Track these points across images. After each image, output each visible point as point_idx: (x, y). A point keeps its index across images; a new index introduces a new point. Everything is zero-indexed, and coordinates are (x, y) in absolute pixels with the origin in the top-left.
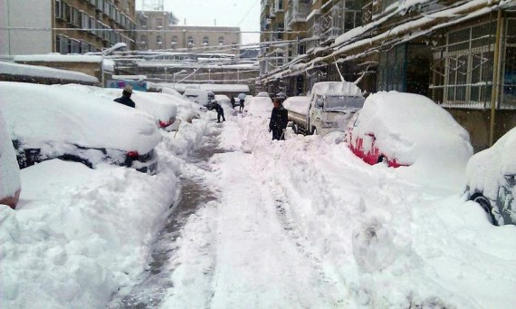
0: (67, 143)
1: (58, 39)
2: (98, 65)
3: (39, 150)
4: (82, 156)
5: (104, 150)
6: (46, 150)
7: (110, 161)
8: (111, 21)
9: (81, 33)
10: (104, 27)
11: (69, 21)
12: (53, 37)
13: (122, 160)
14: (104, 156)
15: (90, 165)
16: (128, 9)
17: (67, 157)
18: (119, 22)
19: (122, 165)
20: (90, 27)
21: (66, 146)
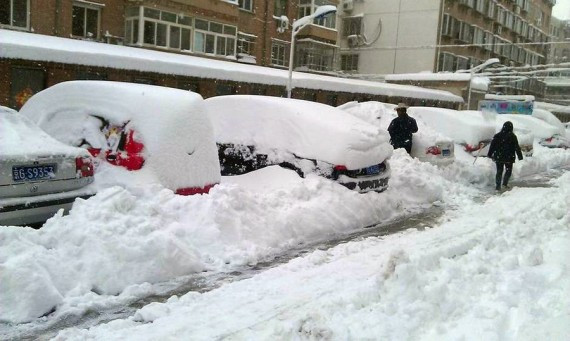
0: (288, 152)
1: (442, 56)
2: (466, 83)
3: (266, 156)
4: (297, 165)
5: (315, 161)
6: (271, 157)
7: (318, 172)
8: (514, 35)
9: (473, 49)
10: (502, 42)
11: (457, 37)
12: (437, 54)
13: (329, 173)
14: (314, 167)
15: (301, 174)
16: (540, 20)
17: (285, 165)
18: (524, 35)
19: (328, 177)
20: (484, 42)
21: (286, 154)
